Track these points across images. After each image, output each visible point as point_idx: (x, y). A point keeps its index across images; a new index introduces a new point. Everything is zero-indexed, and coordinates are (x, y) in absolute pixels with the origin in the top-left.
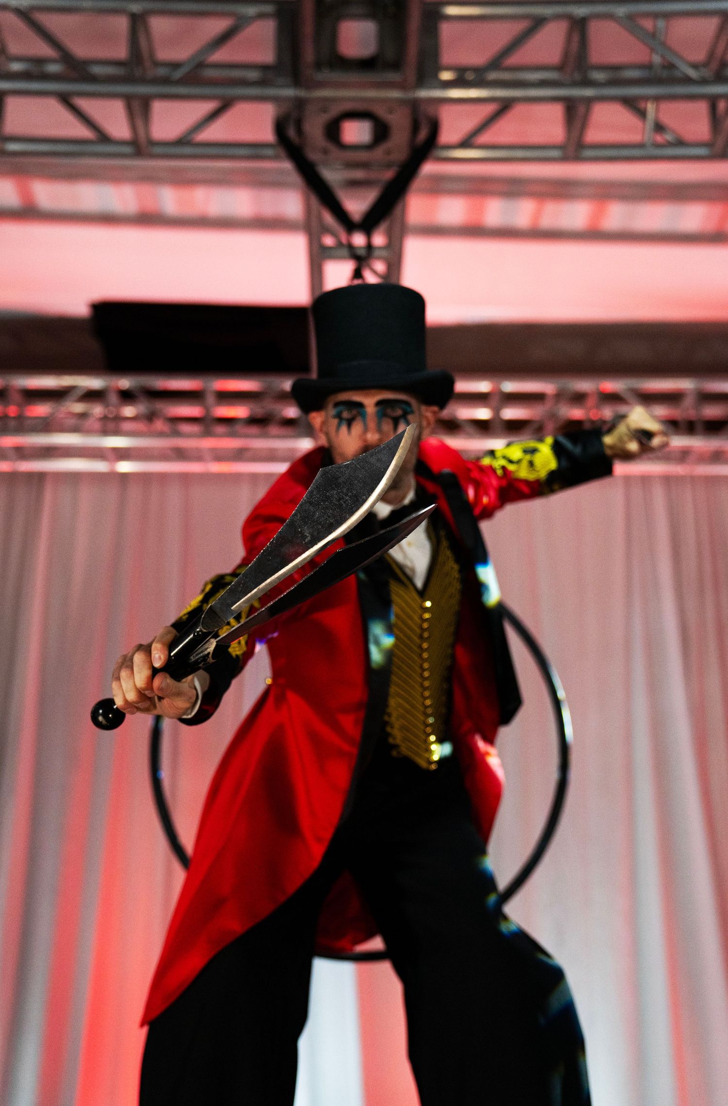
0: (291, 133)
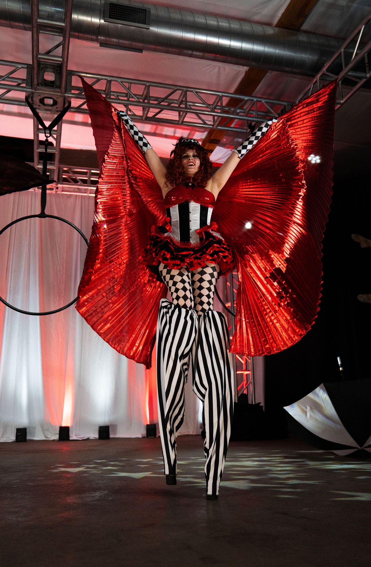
0: (30, 100)
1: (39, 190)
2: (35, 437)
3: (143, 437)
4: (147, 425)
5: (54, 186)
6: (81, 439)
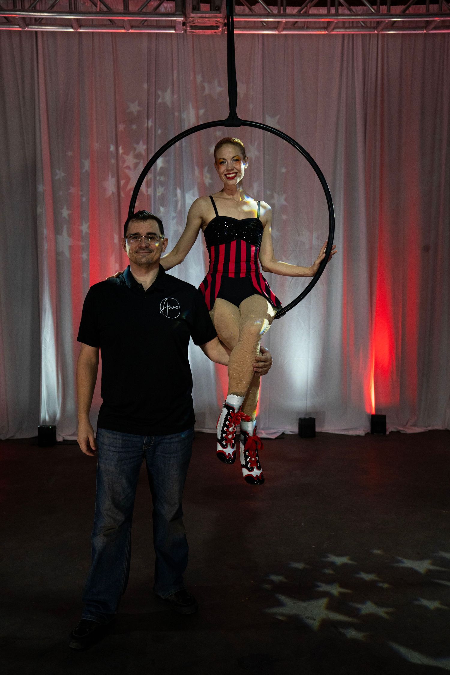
1: (193, 31)
2: (204, 428)
3: (367, 434)
4: (373, 416)
5: (220, 21)
6: (273, 437)
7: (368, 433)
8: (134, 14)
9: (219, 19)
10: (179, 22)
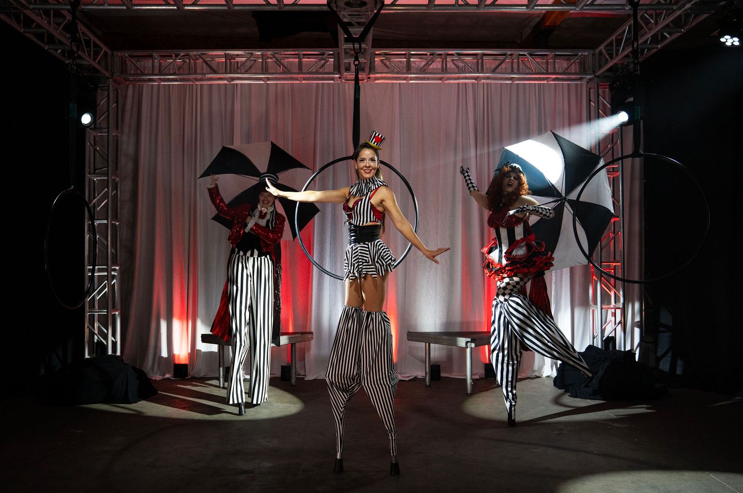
4: (487, 365)
6: (408, 379)
7: (482, 378)
8: (305, 73)
9: (364, 76)
10: (337, 78)
